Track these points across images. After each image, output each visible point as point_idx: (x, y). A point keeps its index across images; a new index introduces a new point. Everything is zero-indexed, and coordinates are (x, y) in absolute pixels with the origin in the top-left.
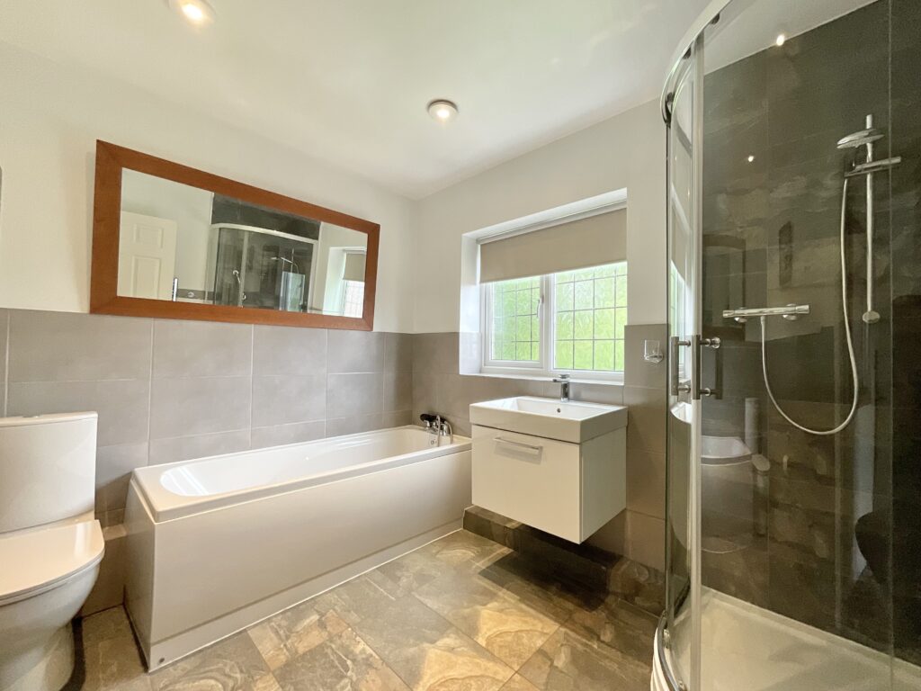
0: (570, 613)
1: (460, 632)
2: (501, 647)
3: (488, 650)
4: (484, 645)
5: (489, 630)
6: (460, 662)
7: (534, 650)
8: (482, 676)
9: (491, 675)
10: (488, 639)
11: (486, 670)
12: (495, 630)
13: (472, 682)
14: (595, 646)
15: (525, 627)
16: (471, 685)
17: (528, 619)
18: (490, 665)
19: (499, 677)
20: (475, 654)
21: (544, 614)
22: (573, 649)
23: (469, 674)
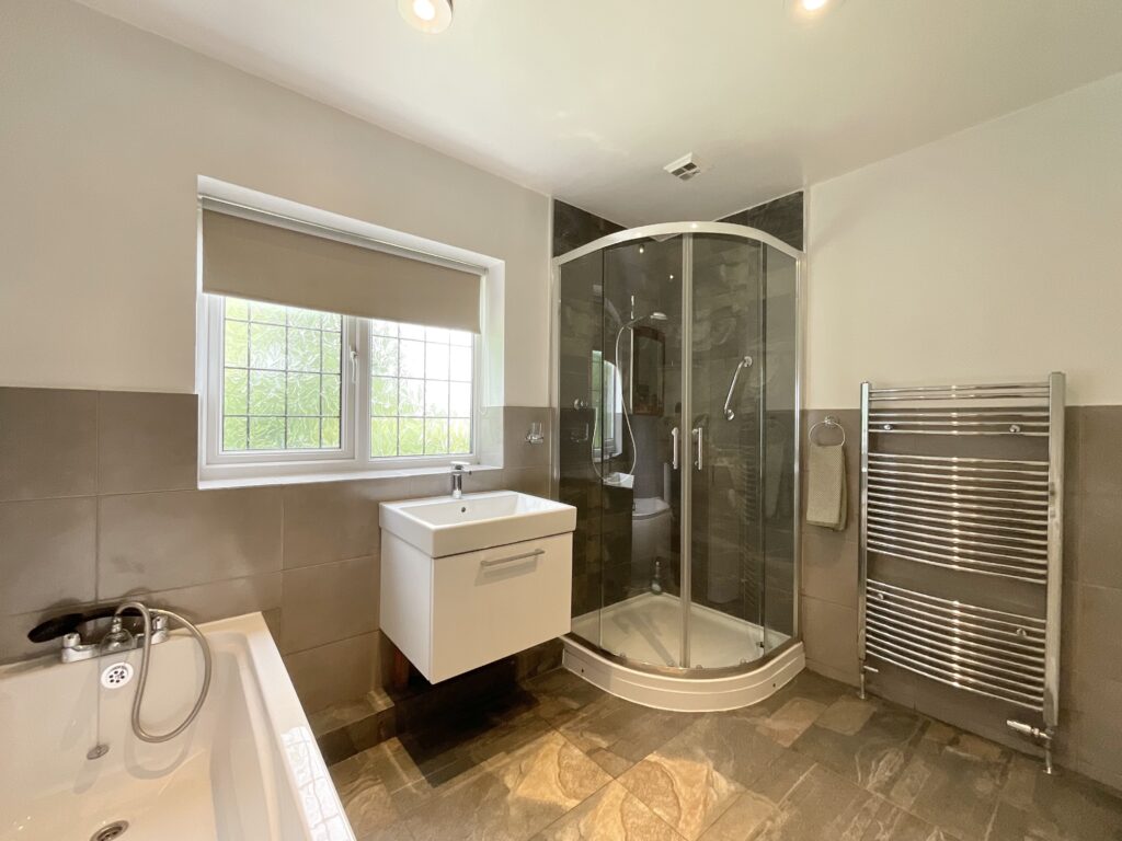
0: (537, 718)
1: (554, 826)
2: (581, 786)
3: (585, 799)
4: (578, 802)
5: (553, 793)
6: (602, 832)
7: (588, 759)
8: (621, 810)
9: (620, 802)
10: (569, 796)
11: (612, 805)
12: (555, 786)
13: (631, 821)
14: (584, 715)
15: (555, 757)
16: (634, 823)
17: (542, 753)
18: (606, 800)
19: (623, 795)
20: (590, 814)
21: (537, 738)
22: (586, 729)
23: (619, 823)
